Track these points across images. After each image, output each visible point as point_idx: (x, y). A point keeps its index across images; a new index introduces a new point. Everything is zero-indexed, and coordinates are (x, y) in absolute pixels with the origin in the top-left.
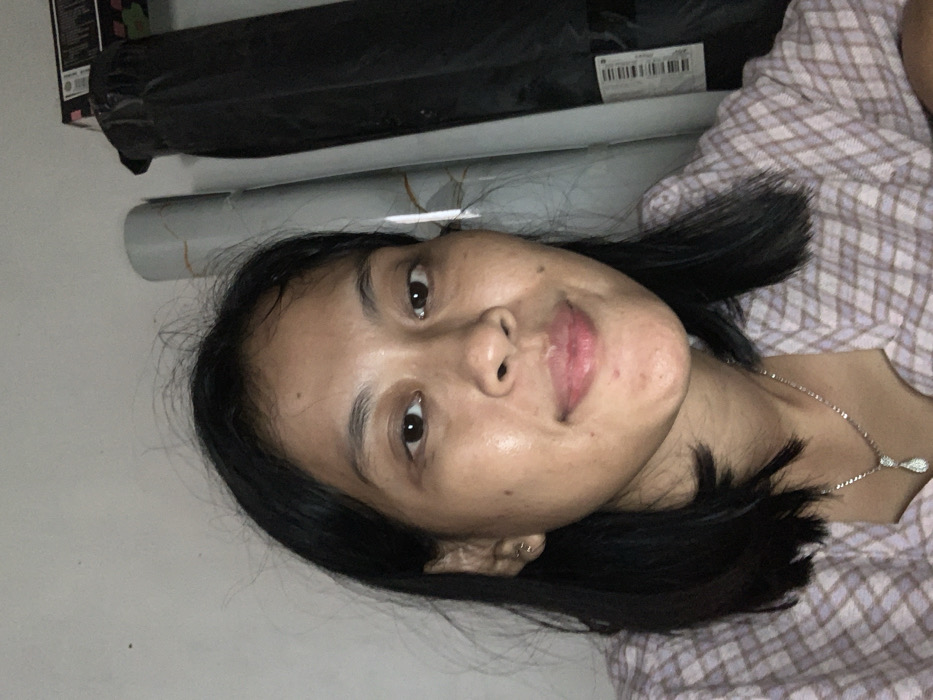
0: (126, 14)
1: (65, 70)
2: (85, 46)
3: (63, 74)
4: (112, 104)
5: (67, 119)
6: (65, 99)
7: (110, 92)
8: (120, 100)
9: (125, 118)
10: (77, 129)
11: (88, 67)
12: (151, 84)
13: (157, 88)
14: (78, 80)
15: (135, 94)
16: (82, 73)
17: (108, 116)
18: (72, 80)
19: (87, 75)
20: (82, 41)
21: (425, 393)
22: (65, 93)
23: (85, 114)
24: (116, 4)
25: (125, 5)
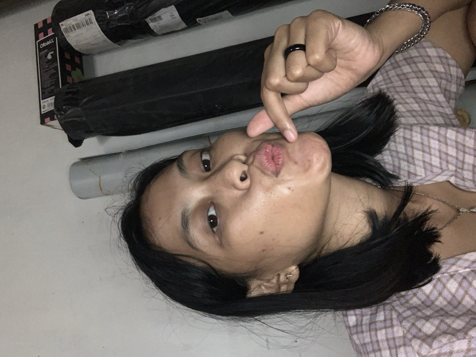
0: (73, 72)
1: (43, 99)
2: (53, 87)
3: (42, 101)
4: (65, 111)
5: (43, 123)
6: (42, 113)
7: (65, 105)
8: (69, 109)
9: (71, 118)
10: (46, 127)
11: (54, 97)
12: (85, 100)
13: (85, 103)
14: (49, 104)
15: (77, 105)
16: (51, 100)
17: (63, 117)
18: (46, 104)
19: (53, 101)
20: (51, 85)
21: (214, 202)
22: (42, 110)
23: (52, 119)
24: (68, 67)
25: (73, 69)
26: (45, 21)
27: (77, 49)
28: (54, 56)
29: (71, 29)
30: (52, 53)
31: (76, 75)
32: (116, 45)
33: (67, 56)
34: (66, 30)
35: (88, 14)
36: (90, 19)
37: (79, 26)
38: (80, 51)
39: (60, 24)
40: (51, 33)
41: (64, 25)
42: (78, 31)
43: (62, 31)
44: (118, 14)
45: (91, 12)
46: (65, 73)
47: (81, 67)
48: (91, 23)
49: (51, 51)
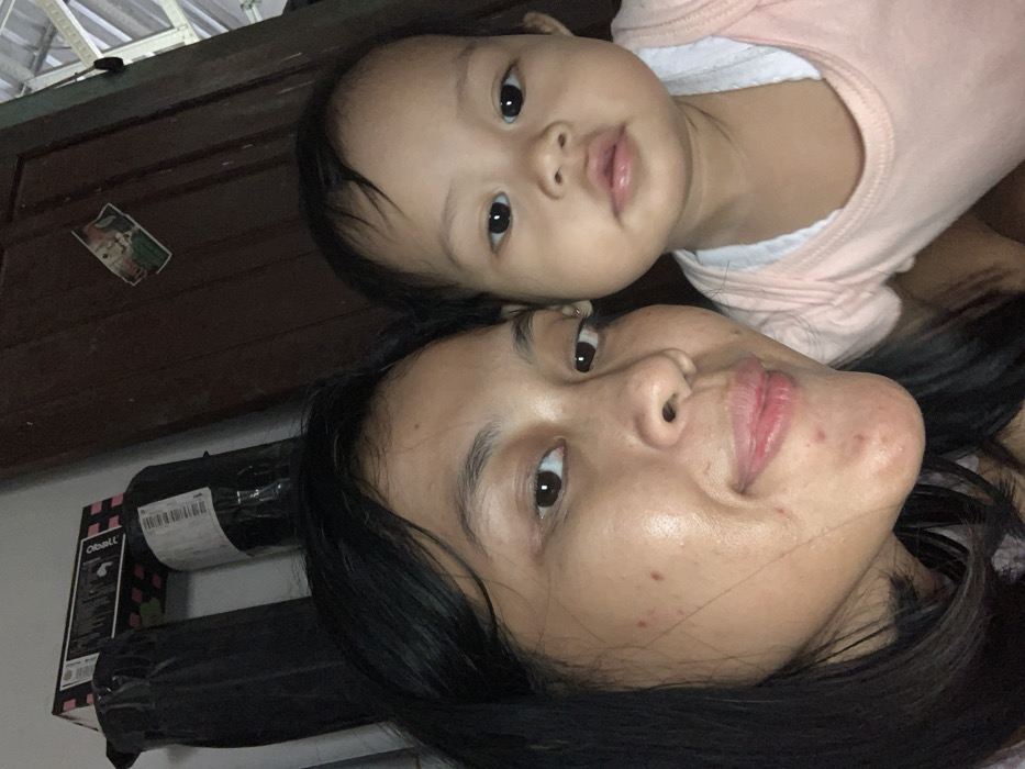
0: (144, 607)
1: (68, 659)
2: (97, 634)
3: (66, 663)
4: (115, 686)
5: (58, 710)
6: (62, 689)
7: (116, 674)
8: (124, 682)
9: (125, 701)
10: (65, 721)
11: (97, 655)
12: (163, 665)
13: (161, 672)
14: (83, 669)
15: (144, 677)
16: (89, 662)
17: (108, 698)
18: (74, 670)
19: (94, 662)
20: (94, 631)
22: (63, 683)
23: (81, 703)
24: (137, 595)
25: (146, 599)
26: (107, 503)
27: (161, 560)
28: (112, 571)
29: (159, 521)
30: (109, 564)
31: (149, 610)
32: (244, 555)
33: (139, 573)
34: (150, 522)
35: (200, 494)
36: (202, 504)
37: (176, 516)
38: (167, 564)
39: (139, 509)
40: (114, 525)
41: (146, 512)
42: (173, 525)
43: (141, 521)
44: (261, 496)
45: (206, 491)
46: (128, 607)
47: (161, 594)
48: (203, 510)
49: (105, 562)
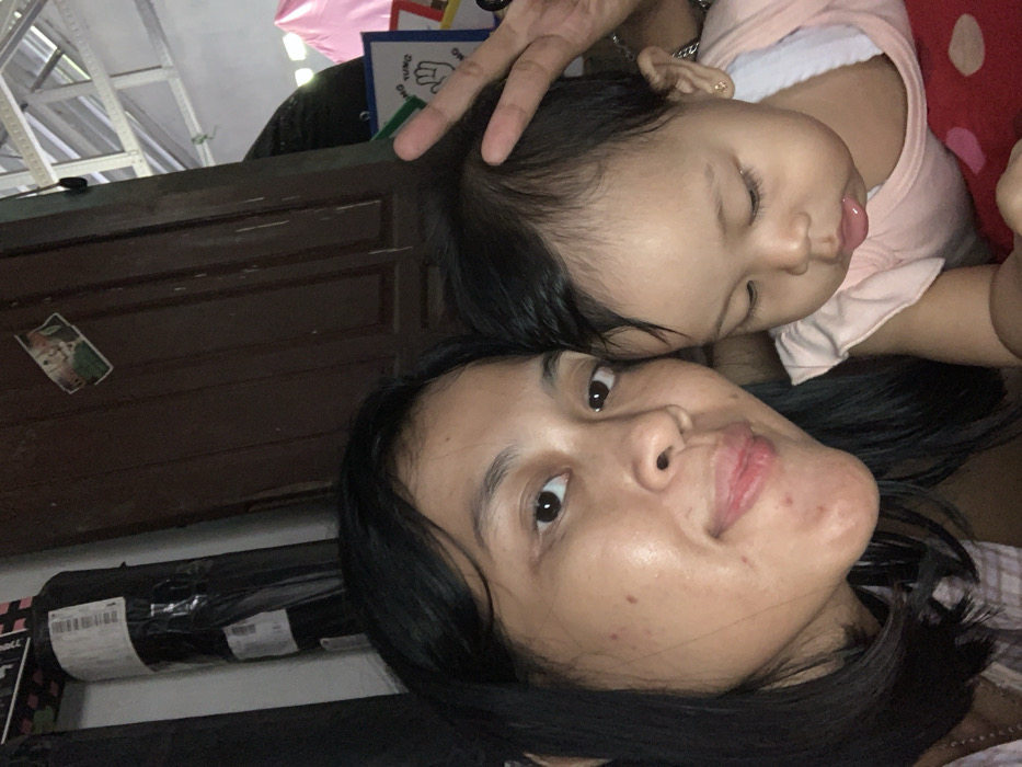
0: (38, 715)
24: (33, 701)
25: (41, 706)
26: (15, 604)
27: (64, 666)
28: (11, 675)
29: (69, 626)
30: (10, 667)
31: (43, 717)
32: (147, 670)
33: (38, 678)
34: (59, 627)
35: (114, 604)
36: (114, 613)
37: (86, 623)
38: (68, 670)
39: (51, 613)
40: (19, 627)
41: (56, 617)
42: (82, 633)
43: (50, 624)
44: (175, 610)
45: (120, 601)
46: (23, 712)
47: (55, 703)
48: (115, 620)
49: (7, 664)
